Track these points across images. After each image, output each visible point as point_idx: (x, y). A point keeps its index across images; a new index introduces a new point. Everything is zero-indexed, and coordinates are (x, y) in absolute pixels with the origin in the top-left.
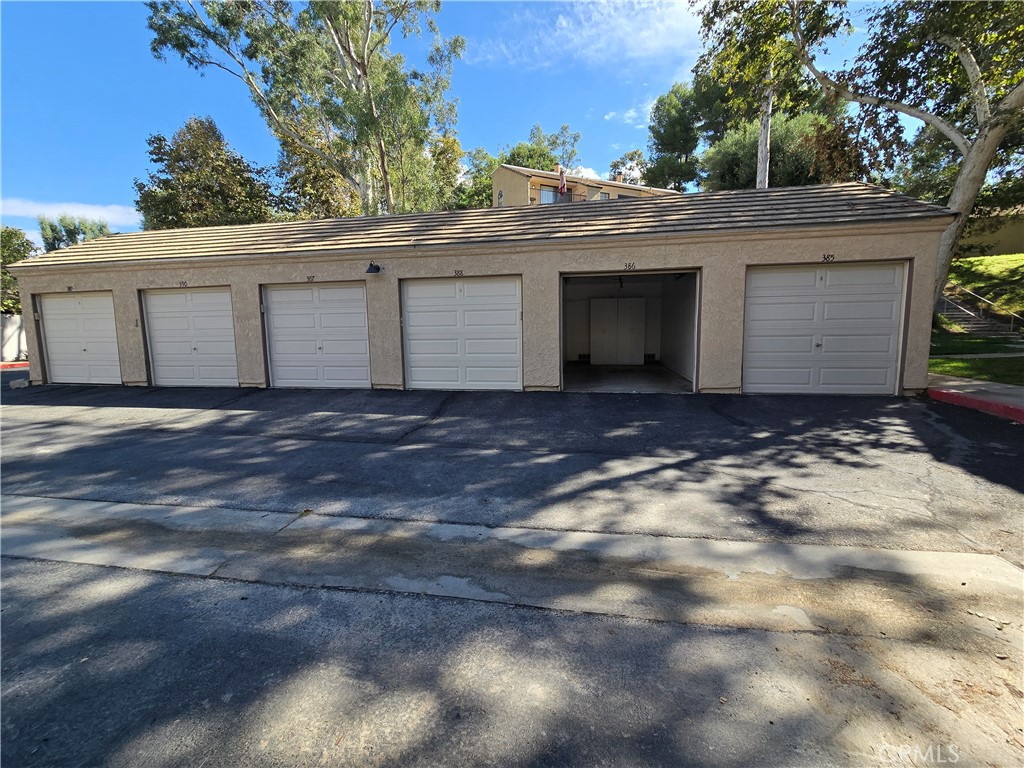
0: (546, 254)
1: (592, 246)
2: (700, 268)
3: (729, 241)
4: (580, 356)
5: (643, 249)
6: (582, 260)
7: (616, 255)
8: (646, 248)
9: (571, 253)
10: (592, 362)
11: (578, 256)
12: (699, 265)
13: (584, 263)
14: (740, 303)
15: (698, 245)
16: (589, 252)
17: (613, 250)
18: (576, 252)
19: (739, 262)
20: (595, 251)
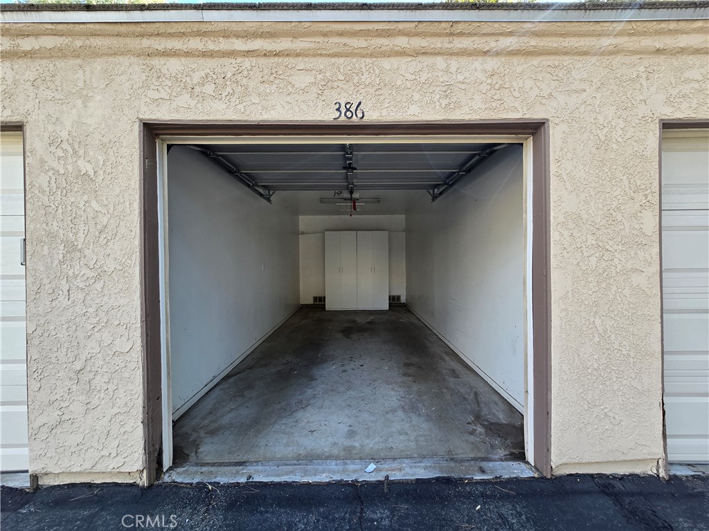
0: (99, 64)
1: (239, 45)
2: (535, 128)
3: (616, 51)
4: (315, 298)
5: (386, 63)
6: (209, 89)
7: (309, 79)
8: (395, 61)
9: (174, 65)
10: (327, 308)
11: (196, 78)
12: (534, 115)
13: (216, 97)
14: (649, 222)
15: (536, 61)
16: (229, 66)
17: (301, 63)
18: (192, 63)
19: (642, 110)
20: (247, 63)
